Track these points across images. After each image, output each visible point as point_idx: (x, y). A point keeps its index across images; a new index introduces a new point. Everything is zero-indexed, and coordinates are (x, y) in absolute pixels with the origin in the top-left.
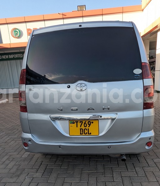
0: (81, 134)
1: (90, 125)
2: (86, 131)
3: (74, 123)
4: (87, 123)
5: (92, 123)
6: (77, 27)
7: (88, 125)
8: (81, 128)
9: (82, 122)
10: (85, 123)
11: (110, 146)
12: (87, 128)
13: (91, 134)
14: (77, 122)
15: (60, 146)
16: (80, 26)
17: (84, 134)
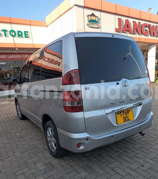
0: (124, 121)
1: (128, 113)
2: (127, 119)
3: (119, 114)
4: (126, 112)
5: (129, 111)
6: (111, 36)
7: (127, 114)
8: (124, 117)
9: (124, 112)
10: (125, 112)
11: (141, 126)
12: (127, 116)
13: (130, 120)
14: (121, 112)
15: (112, 136)
16: (113, 36)
17: (126, 121)
